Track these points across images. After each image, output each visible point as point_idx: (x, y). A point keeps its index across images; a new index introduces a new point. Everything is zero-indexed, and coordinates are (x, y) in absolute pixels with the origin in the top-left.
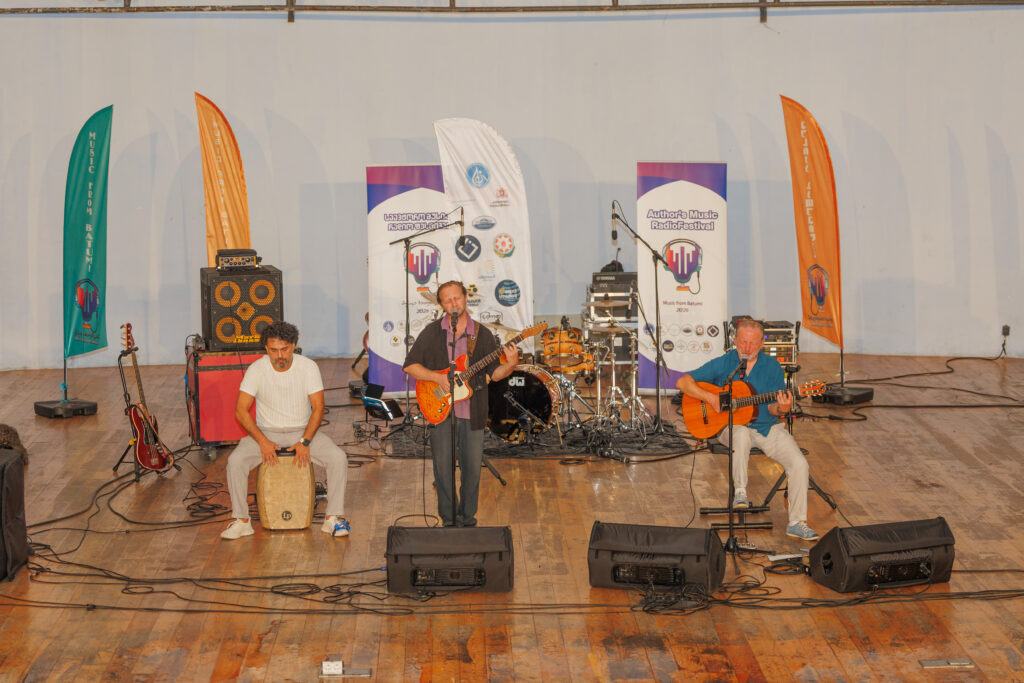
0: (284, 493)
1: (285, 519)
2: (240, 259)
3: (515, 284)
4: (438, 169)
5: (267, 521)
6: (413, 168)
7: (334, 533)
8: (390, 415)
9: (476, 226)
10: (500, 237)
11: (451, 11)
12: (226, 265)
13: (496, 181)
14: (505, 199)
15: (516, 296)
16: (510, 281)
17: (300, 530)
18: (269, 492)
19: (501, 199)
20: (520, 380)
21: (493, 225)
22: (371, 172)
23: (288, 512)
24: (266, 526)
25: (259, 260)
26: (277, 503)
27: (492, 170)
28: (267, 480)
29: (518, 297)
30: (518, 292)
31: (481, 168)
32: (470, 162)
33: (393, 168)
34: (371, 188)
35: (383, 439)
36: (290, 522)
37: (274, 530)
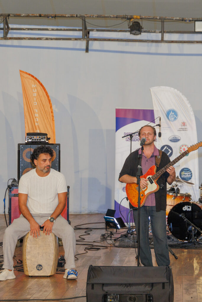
0: (38, 253)
1: (38, 270)
2: (38, 137)
3: (190, 170)
4: (152, 112)
5: (27, 271)
6: (139, 110)
7: (67, 277)
8: (118, 226)
9: (171, 140)
10: (183, 146)
11: (162, 42)
12: (30, 140)
13: (181, 118)
14: (185, 127)
15: (190, 176)
16: (188, 168)
17: (47, 277)
18: (29, 252)
19: (183, 127)
20: (189, 208)
21: (179, 140)
22: (118, 111)
23: (40, 265)
24: (26, 273)
25: (48, 139)
26: (33, 259)
27: (179, 113)
28: (28, 245)
29: (191, 176)
30: (191, 174)
31: (174, 111)
32: (168, 108)
33: (129, 110)
34: (117, 119)
35: (115, 240)
36: (41, 271)
37: (32, 277)
